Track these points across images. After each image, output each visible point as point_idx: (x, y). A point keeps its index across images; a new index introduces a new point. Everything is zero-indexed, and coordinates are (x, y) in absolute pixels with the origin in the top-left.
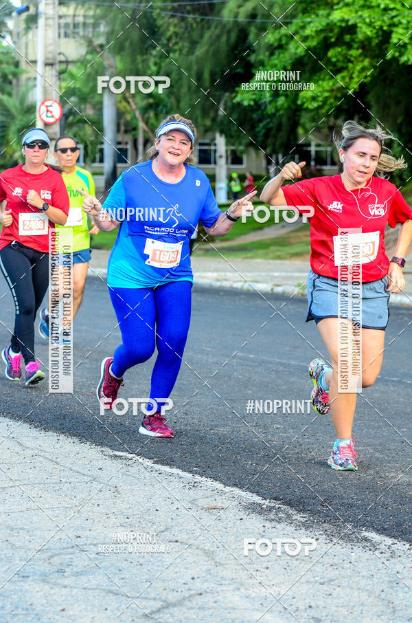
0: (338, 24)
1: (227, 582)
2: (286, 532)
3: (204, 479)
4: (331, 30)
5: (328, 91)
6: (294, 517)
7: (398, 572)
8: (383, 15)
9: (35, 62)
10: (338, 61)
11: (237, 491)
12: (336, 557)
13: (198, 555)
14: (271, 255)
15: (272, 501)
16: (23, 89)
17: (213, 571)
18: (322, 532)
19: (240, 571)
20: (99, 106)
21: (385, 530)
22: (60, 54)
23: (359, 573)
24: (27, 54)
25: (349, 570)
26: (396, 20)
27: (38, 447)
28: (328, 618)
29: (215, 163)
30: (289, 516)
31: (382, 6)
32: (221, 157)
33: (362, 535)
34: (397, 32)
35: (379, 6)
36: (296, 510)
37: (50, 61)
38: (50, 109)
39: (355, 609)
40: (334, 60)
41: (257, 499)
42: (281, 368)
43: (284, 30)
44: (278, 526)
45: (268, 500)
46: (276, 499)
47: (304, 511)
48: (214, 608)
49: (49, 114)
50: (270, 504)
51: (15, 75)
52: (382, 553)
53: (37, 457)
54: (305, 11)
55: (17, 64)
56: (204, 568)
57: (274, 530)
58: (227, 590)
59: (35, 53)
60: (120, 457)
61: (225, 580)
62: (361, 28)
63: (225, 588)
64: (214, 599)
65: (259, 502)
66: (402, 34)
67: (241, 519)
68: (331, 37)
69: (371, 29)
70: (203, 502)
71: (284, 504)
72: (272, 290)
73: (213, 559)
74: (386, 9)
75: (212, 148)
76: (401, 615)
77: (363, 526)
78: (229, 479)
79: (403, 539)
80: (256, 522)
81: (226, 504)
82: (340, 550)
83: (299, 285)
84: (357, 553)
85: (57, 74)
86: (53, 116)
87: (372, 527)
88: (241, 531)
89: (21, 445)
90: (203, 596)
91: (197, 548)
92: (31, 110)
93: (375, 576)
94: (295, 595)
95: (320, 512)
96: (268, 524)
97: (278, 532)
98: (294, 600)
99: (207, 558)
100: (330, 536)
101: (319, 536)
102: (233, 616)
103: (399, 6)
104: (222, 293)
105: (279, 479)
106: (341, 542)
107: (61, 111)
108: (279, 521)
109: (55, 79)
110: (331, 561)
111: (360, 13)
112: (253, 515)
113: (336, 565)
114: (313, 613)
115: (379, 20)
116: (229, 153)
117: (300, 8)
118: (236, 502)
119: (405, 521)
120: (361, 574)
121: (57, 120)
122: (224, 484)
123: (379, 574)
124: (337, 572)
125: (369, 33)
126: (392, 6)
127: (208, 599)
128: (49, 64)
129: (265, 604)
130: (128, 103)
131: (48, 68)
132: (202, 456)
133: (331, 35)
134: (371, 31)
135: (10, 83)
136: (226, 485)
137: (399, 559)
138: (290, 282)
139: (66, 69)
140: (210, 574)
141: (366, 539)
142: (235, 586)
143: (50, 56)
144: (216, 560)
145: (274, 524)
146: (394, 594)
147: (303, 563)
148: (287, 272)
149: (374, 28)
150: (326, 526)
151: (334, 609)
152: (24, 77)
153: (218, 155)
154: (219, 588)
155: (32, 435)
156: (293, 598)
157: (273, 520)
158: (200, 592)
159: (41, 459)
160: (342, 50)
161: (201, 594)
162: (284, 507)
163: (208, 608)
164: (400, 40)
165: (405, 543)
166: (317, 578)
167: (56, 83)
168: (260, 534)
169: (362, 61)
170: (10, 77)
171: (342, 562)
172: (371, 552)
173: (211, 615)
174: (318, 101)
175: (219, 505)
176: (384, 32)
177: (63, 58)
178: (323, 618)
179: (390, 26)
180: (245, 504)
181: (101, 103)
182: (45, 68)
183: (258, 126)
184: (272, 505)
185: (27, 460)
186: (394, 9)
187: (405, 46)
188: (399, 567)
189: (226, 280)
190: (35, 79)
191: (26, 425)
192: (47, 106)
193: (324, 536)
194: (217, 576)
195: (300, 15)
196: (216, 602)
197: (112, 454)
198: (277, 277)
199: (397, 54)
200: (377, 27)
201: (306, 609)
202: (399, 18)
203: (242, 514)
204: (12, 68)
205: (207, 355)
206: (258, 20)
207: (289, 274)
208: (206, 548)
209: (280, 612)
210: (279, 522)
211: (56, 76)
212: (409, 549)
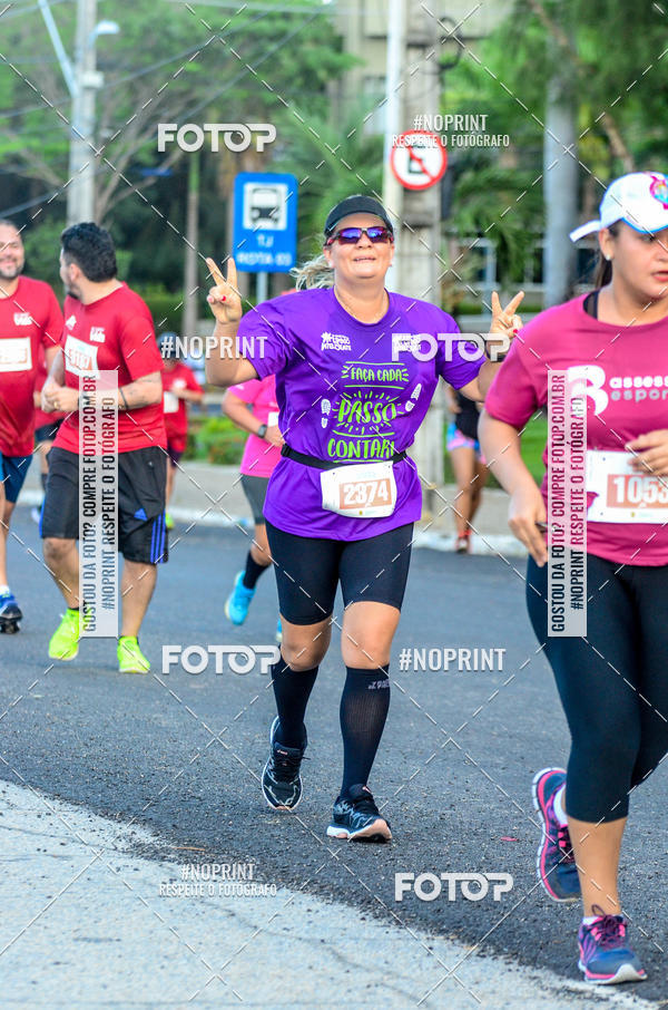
9: (382, 38)
16: (352, 106)
20: (533, 148)
22: (443, 20)
24: (362, 20)
27: (382, 964)
37: (420, 38)
38: (417, 153)
49: (416, 166)
51: (335, 71)
53: (380, 990)
55: (338, 44)
59: (383, 18)
60: (579, 993)
85: (436, 69)
86: (424, 171)
89: (340, 958)
92: (371, 154)
107: (445, 159)
109: (429, 81)
121: (433, 180)
128: (416, 45)
130: (606, 140)
131: (414, 54)
135: (322, 88)
139: (458, 56)
143: (420, 24)
152: (354, 75)
155: (366, 935)
159: (388, 993)
167: (432, 89)
170: (322, 74)
177: (450, 30)
181: (539, 139)
182: (406, 56)
185: (356, 995)
190: (382, 79)
191: (354, 913)
192: (410, 147)
197: (559, 985)
204: (327, 53)
211: (434, 74)
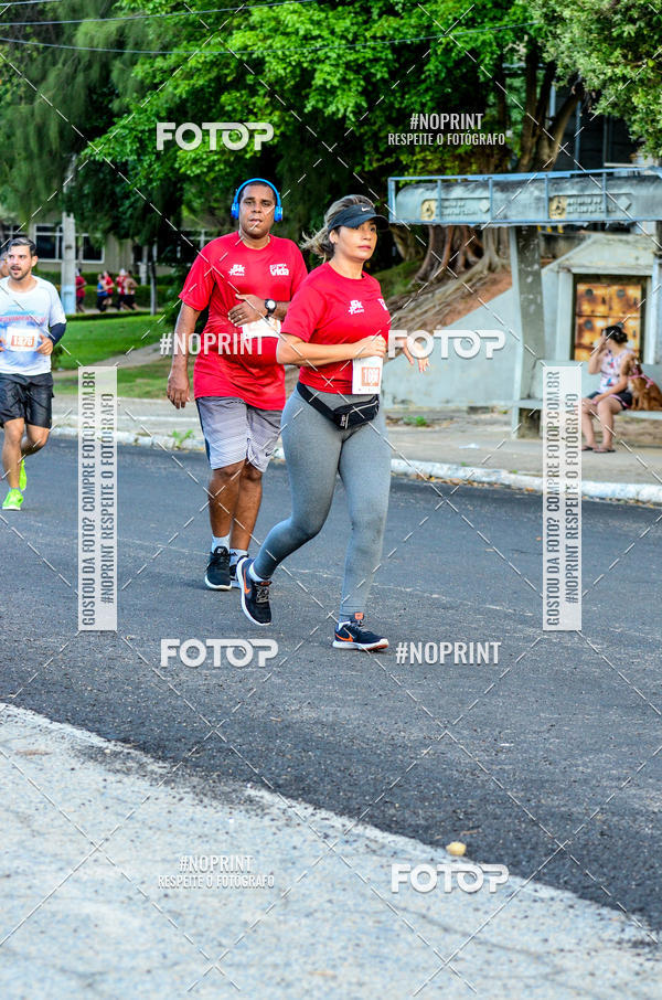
0: (238, 56)
1: (47, 860)
2: (136, 789)
3: (21, 711)
4: (227, 65)
5: (216, 153)
6: (149, 768)
7: (295, 848)
8: (302, 46)
10: (234, 110)
11: (68, 728)
12: (207, 826)
13: (8, 820)
14: (137, 391)
15: (119, 743)
17: (27, 843)
18: (188, 790)
19: (68, 844)
21: (279, 786)
23: (239, 848)
25: (224, 844)
26: (321, 54)
28: (192, 911)
29: (60, 257)
30: (142, 766)
31: (302, 33)
32: (69, 247)
33: (247, 793)
34: (322, 71)
35: (297, 32)
36: (152, 757)
39: (232, 899)
40: (229, 108)
41: (97, 741)
42: (143, 553)
43: (159, 63)
44: (125, 780)
45: (113, 742)
46: (125, 741)
47: (164, 759)
48: (27, 896)
50: (115, 749)
52: (273, 820)
54: (191, 38)
56: (16, 839)
57: (119, 784)
58: (46, 871)
61: (45, 856)
62: (271, 63)
63: (43, 868)
64: (28, 884)
65: (100, 745)
66: (329, 74)
67: (73, 769)
68: (227, 75)
69: (284, 66)
70: (19, 745)
71: (135, 748)
72: (136, 440)
73: (29, 826)
74: (307, 38)
75: (58, 234)
76: (296, 908)
77: (248, 780)
78: (57, 711)
79: (304, 800)
80: (93, 774)
81: (52, 747)
82: (213, 814)
83: (175, 435)
84: (237, 819)
87: (259, 782)
88: (71, 787)
90: (11, 879)
91: (7, 810)
93: (261, 853)
94: (146, 879)
95: (186, 760)
96: (111, 778)
97: (125, 789)
98: (144, 886)
99: (20, 825)
100: (199, 794)
101: (183, 795)
102: (54, 907)
103: (325, 33)
104: (63, 445)
105: (131, 713)
106: (215, 803)
108: (128, 772)
110: (199, 831)
111: (269, 42)
112: (90, 764)
113: (206, 836)
114: (170, 904)
115: (296, 53)
116: (81, 242)
117: (184, 33)
118: (66, 745)
119: (308, 774)
120: (242, 850)
122: (51, 718)
123: (267, 851)
124: (207, 847)
125: (282, 72)
126: (316, 33)
127: (19, 883)
129: (101, 892)
132: (21, 678)
133: (226, 71)
134: (285, 69)
136: (52, 719)
137: (298, 828)
138: (163, 430)
140: (24, 848)
141: (250, 800)
142: (60, 865)
144: (34, 828)
145: (120, 776)
146: (288, 878)
147: (159, 833)
148: (158, 415)
149: (290, 63)
150: (195, 780)
151: (201, 899)
153: (64, 244)
154: (36, 869)
156: (143, 883)
157: (118, 771)
158: (7, 873)
160: (242, 96)
161: (8, 876)
162: (134, 753)
163: (19, 897)
164: (326, 81)
165: (307, 805)
166: (177, 855)
168: (99, 791)
169: (270, 114)
171: (214, 831)
172: (258, 819)
173: (22, 907)
174: (202, 166)
175: (43, 748)
176: (304, 70)
178: (183, 912)
179: (312, 61)
180: (79, 748)
183: (122, 205)
184: (119, 749)
186: (320, 36)
187: (333, 91)
188: (297, 840)
189: (70, 425)
193: (191, 795)
194: (33, 850)
195: (185, 43)
196: (30, 888)
198: (144, 423)
199: (321, 105)
200: (294, 63)
201: (159, 899)
202: (327, 49)
203: (74, 763)
205: (37, 532)
206: (128, 51)
207: (163, 419)
208: (20, 810)
209: (123, 902)
210: (127, 774)
212: (313, 815)
